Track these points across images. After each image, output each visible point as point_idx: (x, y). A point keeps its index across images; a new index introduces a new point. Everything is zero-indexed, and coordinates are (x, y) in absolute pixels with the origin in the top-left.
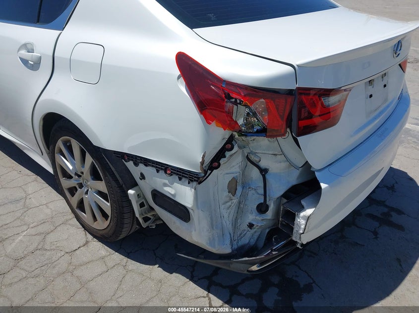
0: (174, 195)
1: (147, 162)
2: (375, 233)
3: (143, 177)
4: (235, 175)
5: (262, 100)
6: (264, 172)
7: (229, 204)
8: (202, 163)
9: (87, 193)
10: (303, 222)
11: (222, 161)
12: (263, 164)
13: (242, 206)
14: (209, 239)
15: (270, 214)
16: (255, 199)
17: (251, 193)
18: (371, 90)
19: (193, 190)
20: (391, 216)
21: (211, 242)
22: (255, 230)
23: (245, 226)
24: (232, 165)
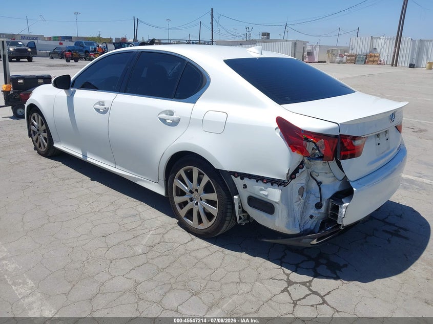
0: (267, 196)
1: (250, 177)
2: (389, 241)
3: (245, 186)
4: (303, 185)
5: (323, 140)
6: (319, 184)
7: (299, 202)
8: (288, 174)
9: (197, 204)
10: (344, 210)
11: (297, 175)
12: (319, 179)
13: (306, 204)
14: (287, 224)
15: (323, 209)
16: (314, 200)
17: (312, 196)
18: (378, 140)
19: (281, 191)
20: (400, 231)
21: (287, 226)
22: (314, 219)
23: (308, 217)
24: (301, 179)
